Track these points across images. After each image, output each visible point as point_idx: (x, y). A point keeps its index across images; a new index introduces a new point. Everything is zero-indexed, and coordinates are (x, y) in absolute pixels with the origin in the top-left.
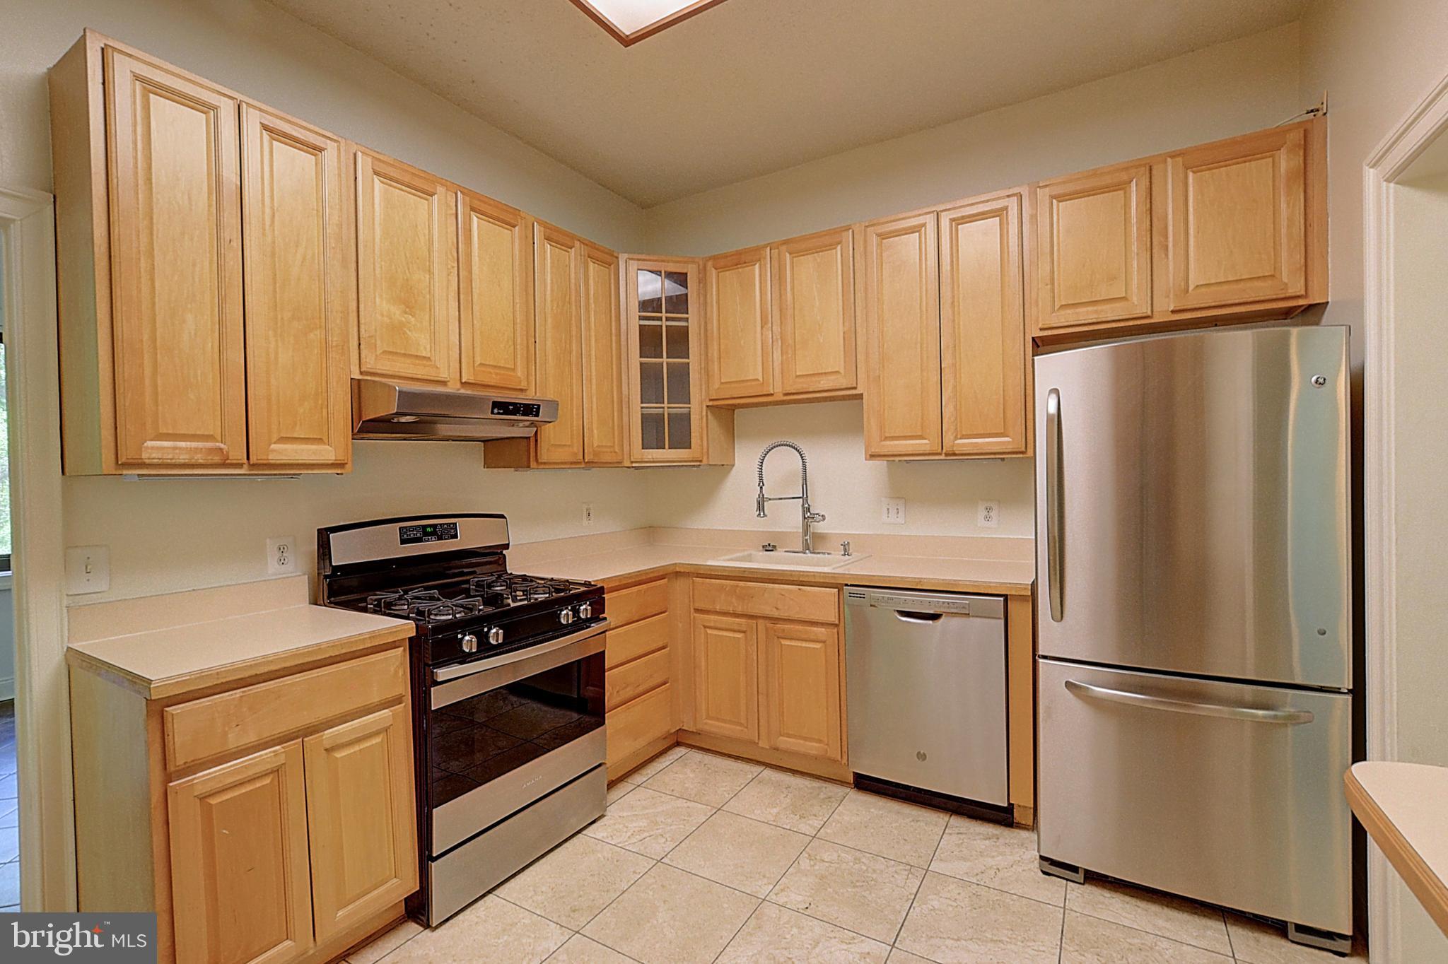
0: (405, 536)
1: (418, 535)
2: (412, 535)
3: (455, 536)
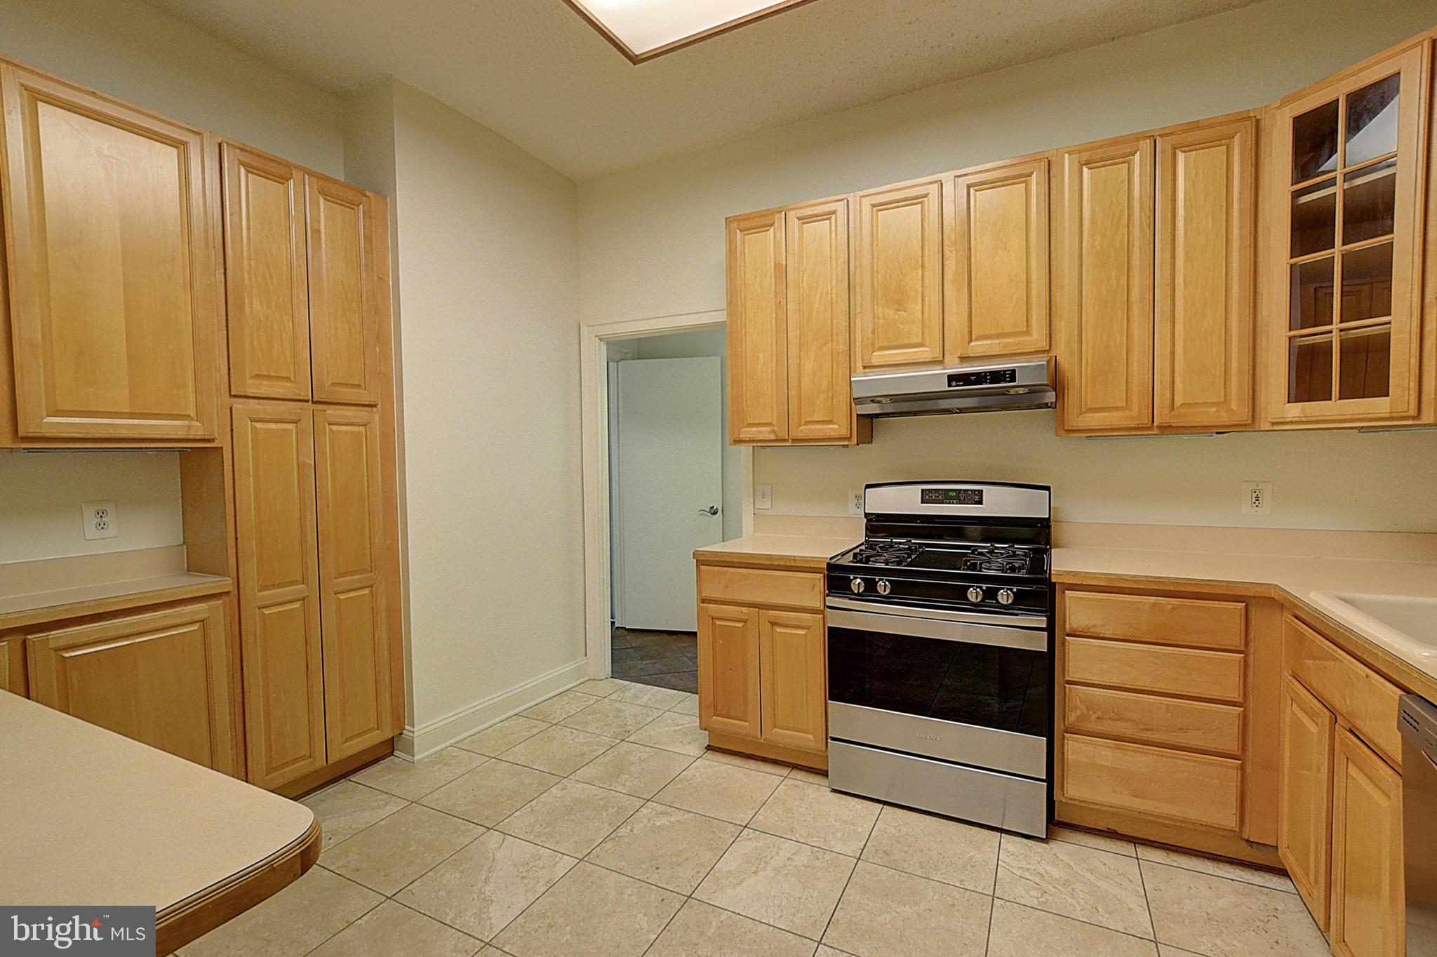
0: (927, 497)
1: (940, 497)
2: (934, 497)
3: (980, 502)
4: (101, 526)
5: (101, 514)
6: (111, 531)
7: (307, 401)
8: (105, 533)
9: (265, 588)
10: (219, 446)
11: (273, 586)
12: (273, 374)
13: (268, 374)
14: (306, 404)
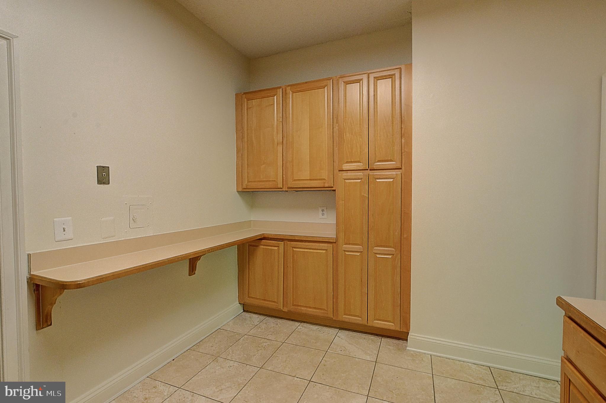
4: (323, 214)
5: (323, 210)
6: (325, 216)
7: (368, 170)
8: (324, 217)
9: (346, 244)
10: (335, 189)
11: (350, 244)
12: (352, 160)
13: (351, 161)
14: (367, 171)
